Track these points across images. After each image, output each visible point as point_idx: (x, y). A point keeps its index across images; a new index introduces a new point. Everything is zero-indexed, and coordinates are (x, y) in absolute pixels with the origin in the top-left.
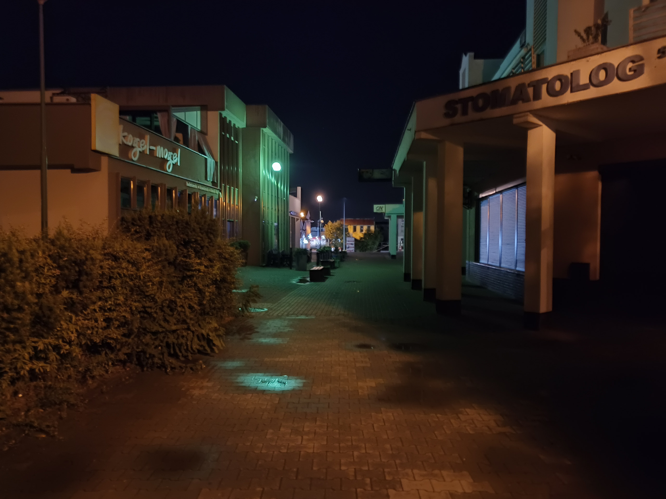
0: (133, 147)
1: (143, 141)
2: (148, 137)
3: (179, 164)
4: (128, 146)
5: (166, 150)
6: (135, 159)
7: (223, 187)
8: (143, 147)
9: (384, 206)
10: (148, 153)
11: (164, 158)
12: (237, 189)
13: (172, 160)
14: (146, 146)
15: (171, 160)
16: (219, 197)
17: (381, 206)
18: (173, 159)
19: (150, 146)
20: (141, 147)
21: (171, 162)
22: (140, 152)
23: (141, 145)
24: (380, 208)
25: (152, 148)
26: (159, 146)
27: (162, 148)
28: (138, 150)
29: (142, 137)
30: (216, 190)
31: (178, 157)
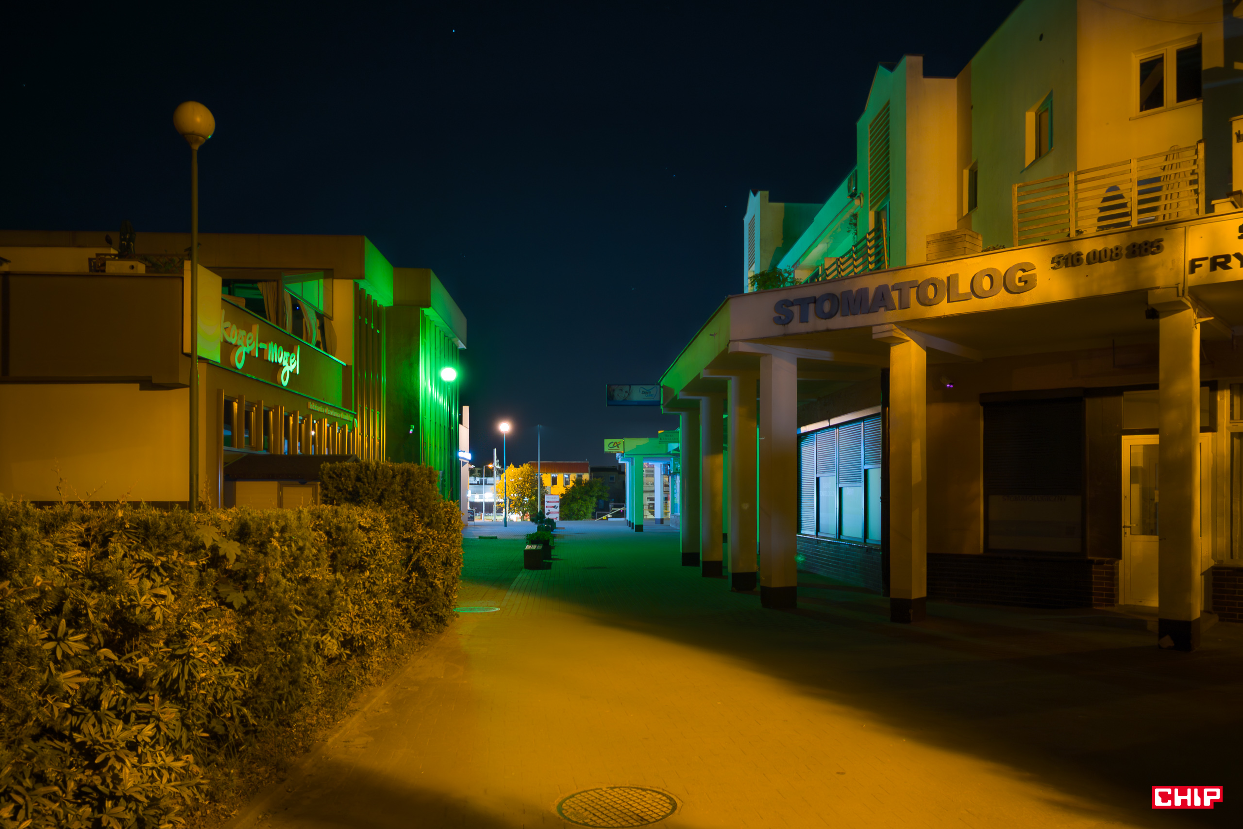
0: (237, 346)
1: (250, 334)
2: (256, 328)
3: (298, 373)
4: (231, 344)
5: (281, 348)
6: (240, 366)
7: (359, 409)
8: (250, 345)
9: (622, 440)
10: (257, 356)
11: (278, 362)
12: (379, 413)
13: (289, 365)
14: (254, 342)
15: (287, 364)
16: (354, 428)
17: (617, 440)
18: (291, 364)
19: (259, 343)
20: (248, 345)
21: (288, 369)
22: (246, 353)
23: (248, 342)
24: (616, 445)
25: (262, 345)
26: (272, 342)
27: (276, 345)
28: (244, 350)
29: (249, 330)
30: (350, 415)
31: (296, 359)
